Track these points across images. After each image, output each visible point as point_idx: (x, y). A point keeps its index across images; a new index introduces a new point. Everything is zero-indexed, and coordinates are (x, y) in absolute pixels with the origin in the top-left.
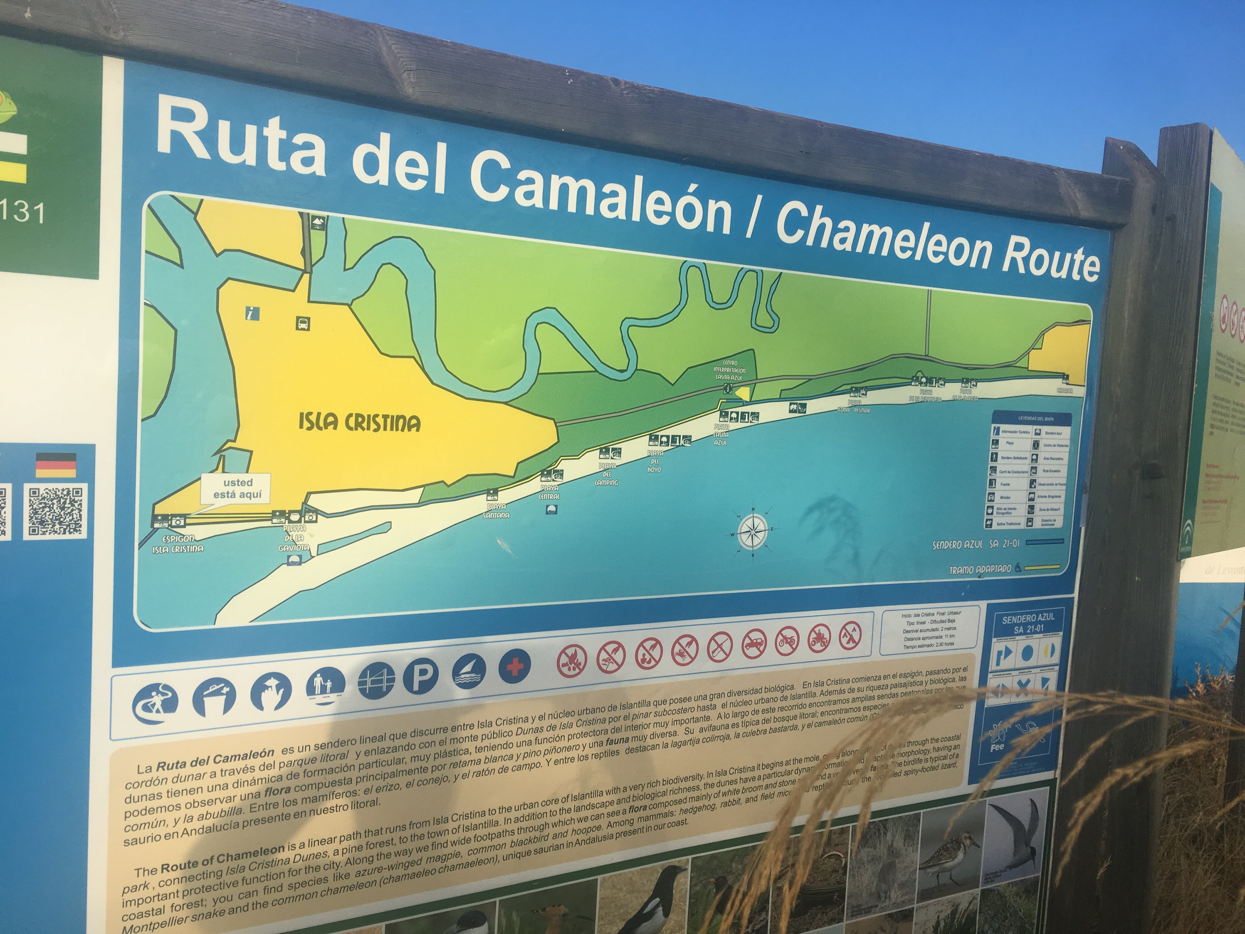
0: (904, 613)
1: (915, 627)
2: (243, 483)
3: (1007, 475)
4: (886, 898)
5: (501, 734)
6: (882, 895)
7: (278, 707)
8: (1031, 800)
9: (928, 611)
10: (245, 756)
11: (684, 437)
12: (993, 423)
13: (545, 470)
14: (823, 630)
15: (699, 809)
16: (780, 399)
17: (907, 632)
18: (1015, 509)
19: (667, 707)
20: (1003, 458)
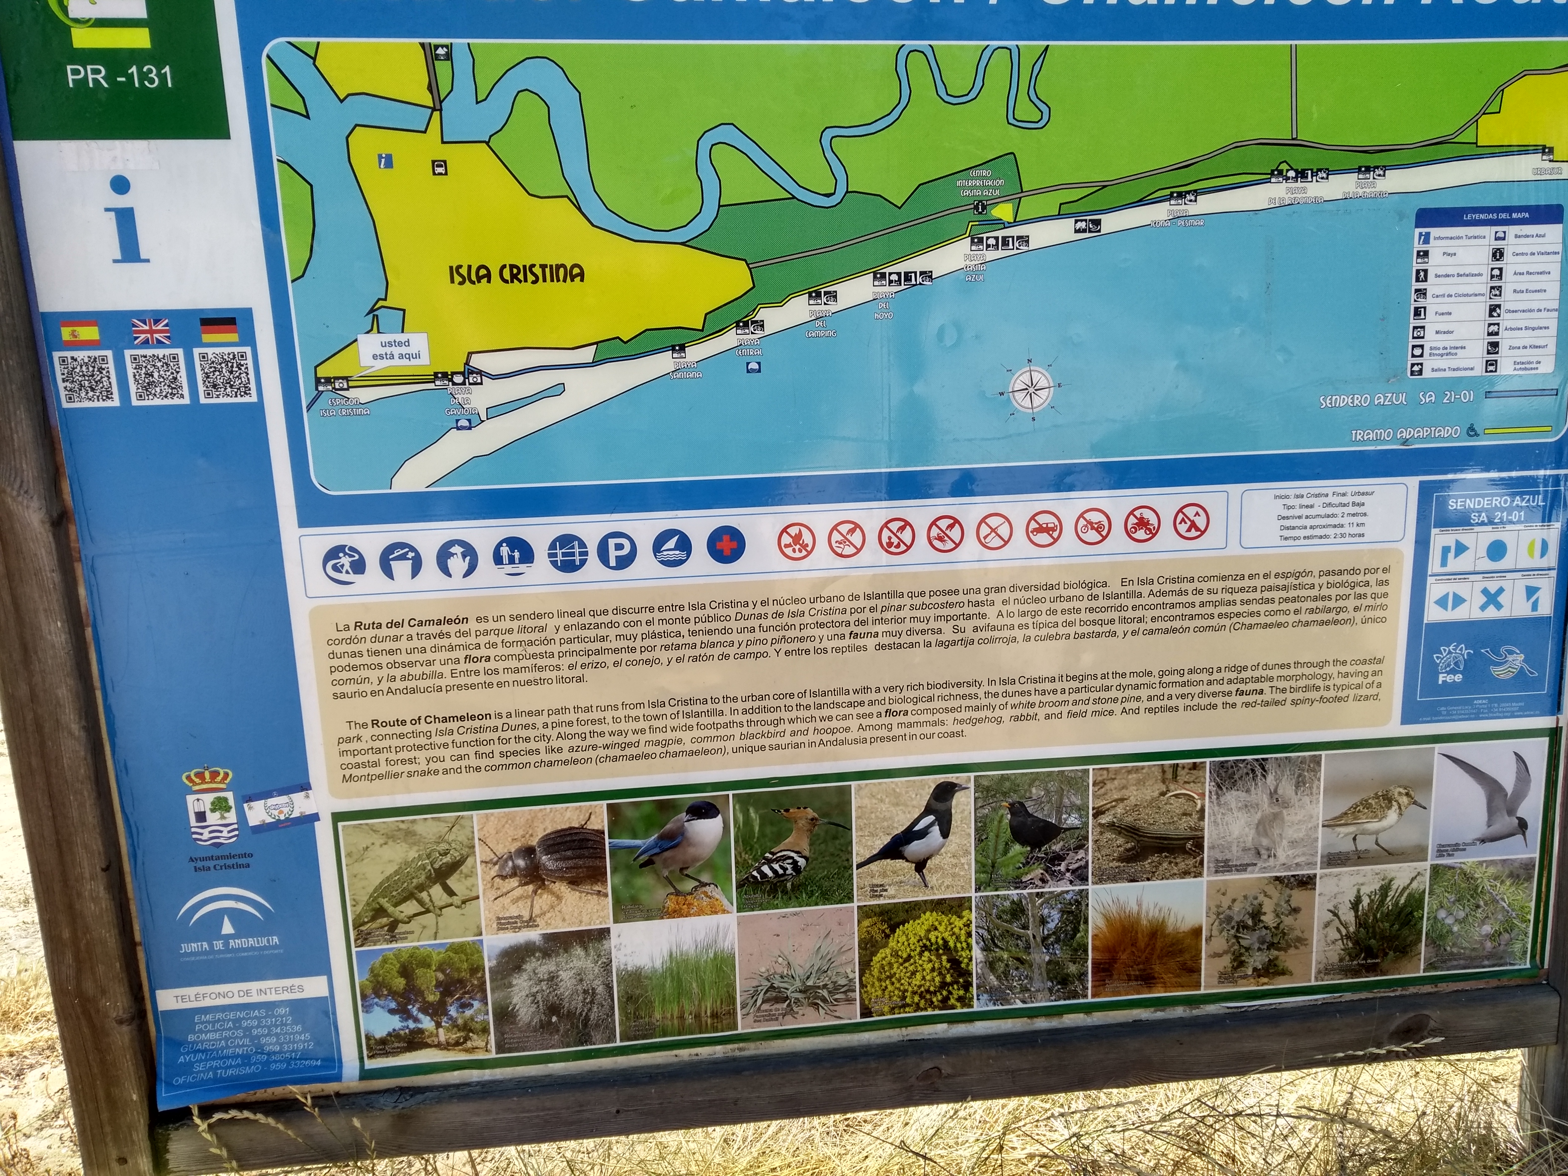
0: (1278, 492)
1: (1297, 512)
2: (400, 344)
3: (1446, 299)
4: (1269, 856)
5: (716, 618)
6: (1263, 852)
7: (466, 575)
8: (1516, 754)
9: (1317, 491)
10: (439, 622)
11: (922, 273)
12: (1417, 227)
13: (740, 321)
14: (1148, 515)
15: (980, 720)
16: (1060, 216)
17: (1284, 518)
18: (1463, 348)
19: (927, 600)
20: (1437, 276)
